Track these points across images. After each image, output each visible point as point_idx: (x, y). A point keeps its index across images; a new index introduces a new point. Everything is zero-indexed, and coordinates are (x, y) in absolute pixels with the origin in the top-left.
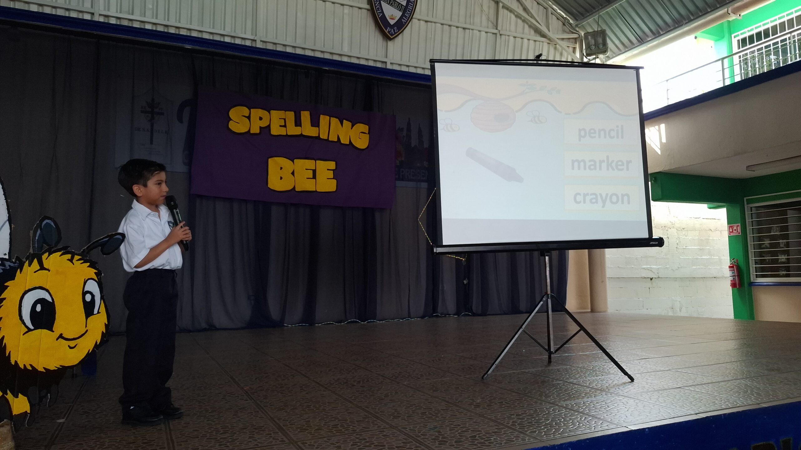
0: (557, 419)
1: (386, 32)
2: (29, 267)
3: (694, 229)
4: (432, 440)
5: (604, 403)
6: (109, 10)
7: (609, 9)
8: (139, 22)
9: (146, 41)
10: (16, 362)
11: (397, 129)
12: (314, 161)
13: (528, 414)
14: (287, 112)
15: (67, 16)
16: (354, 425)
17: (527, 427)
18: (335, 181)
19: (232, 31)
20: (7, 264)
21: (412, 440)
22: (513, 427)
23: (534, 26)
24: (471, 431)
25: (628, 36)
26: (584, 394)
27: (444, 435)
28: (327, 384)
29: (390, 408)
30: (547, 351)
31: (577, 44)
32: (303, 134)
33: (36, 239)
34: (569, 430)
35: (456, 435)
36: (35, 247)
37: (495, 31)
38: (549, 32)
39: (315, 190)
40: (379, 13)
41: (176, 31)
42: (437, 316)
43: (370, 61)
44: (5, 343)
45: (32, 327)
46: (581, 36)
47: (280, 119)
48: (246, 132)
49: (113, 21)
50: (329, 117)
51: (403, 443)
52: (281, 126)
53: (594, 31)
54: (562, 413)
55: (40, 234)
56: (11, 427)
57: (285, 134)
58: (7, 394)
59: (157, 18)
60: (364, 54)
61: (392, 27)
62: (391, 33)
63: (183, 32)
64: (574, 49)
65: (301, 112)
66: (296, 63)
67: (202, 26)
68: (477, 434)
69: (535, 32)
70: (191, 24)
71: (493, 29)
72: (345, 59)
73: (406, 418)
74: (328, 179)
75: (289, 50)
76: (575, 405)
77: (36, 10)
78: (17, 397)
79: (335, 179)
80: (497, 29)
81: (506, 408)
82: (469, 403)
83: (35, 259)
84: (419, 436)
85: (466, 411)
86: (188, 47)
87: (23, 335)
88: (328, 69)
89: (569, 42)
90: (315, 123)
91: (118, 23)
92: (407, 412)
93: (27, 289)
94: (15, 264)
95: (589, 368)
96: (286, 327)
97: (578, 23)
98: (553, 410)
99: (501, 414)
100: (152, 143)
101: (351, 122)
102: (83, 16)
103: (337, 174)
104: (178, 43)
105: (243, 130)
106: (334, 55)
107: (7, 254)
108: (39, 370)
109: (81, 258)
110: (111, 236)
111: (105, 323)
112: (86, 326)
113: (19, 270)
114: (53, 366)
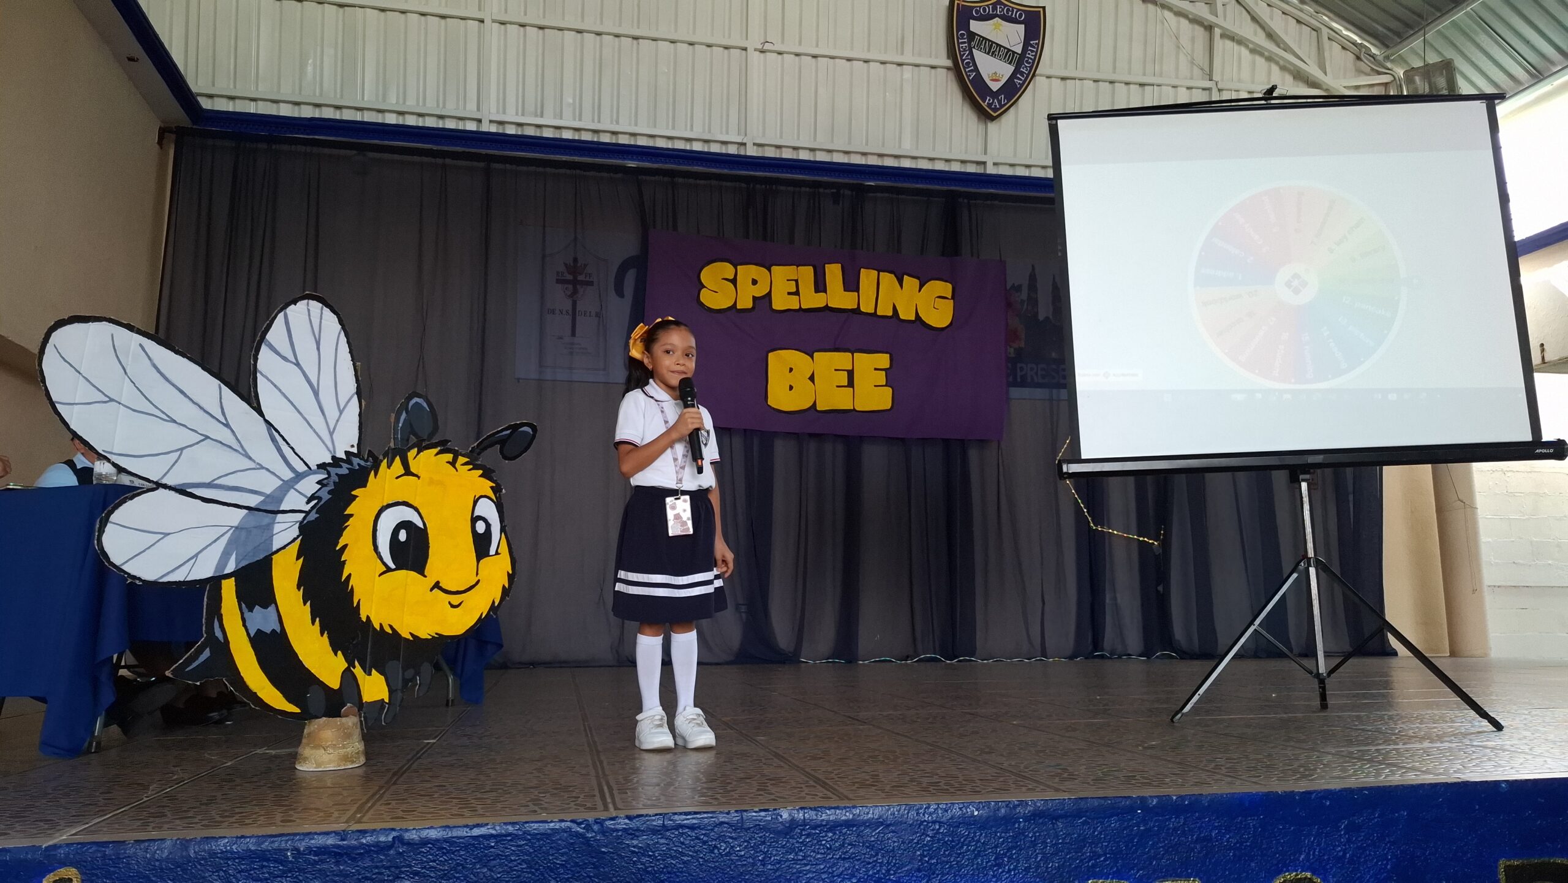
0: (1310, 765)
1: (984, 105)
2: (388, 469)
4: (1048, 776)
6: (504, 113)
7: (1459, 15)
8: (552, 129)
9: (563, 159)
10: (368, 617)
11: (1008, 288)
12: (850, 354)
14: (800, 268)
15: (439, 126)
18: (891, 389)
19: (704, 132)
20: (356, 461)
21: (1010, 775)
23: (1292, 68)
25: (1507, 67)
26: (1382, 741)
27: (1074, 772)
29: (978, 743)
30: (1311, 673)
32: (829, 305)
33: (399, 426)
34: (1330, 777)
36: (398, 438)
37: (1208, 84)
38: (1326, 75)
39: (853, 408)
40: (969, 71)
41: (611, 138)
42: (1102, 657)
43: (953, 163)
44: (352, 586)
45: (393, 566)
46: (1397, 78)
47: (788, 280)
48: (729, 308)
49: (511, 130)
50: (876, 272)
52: (789, 294)
53: (1426, 65)
55: (405, 419)
56: (361, 721)
57: (798, 307)
58: (354, 667)
59: (580, 120)
60: (942, 152)
61: (995, 95)
62: (993, 107)
63: (623, 140)
65: (826, 265)
66: (817, 178)
67: (655, 127)
69: (1294, 78)
70: (636, 125)
71: (1203, 79)
72: (906, 164)
74: (875, 386)
75: (804, 156)
77: (394, 122)
78: (370, 674)
79: (889, 386)
80: (1211, 80)
82: (1134, 744)
83: (397, 457)
84: (1025, 772)
85: (1124, 752)
86: (632, 164)
87: (380, 575)
88: (874, 184)
90: (851, 284)
91: (520, 133)
93: (385, 504)
94: (367, 463)
96: (803, 665)
97: (1389, 52)
100: (573, 334)
101: (918, 278)
102: (465, 125)
103: (892, 377)
104: (616, 158)
105: (726, 304)
106: (885, 158)
107: (356, 446)
108: (403, 636)
109: (468, 460)
110: (515, 428)
111: (508, 572)
112: (477, 574)
113: (373, 472)
114: (424, 634)
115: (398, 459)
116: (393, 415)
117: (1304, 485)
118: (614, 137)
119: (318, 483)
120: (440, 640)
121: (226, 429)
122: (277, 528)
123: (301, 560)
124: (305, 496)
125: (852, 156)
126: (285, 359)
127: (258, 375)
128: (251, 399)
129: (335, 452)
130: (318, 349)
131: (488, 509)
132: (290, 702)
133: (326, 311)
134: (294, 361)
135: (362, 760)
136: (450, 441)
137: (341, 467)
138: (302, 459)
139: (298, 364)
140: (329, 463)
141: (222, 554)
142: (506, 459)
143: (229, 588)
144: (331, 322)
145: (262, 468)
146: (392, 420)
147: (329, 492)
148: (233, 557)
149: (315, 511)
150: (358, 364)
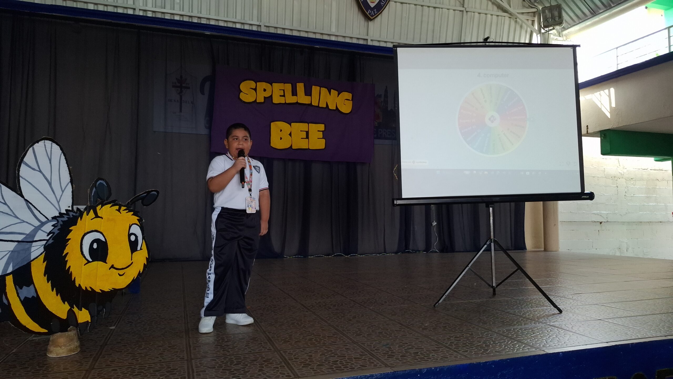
0: (487, 342)
1: (368, 13)
2: (87, 216)
3: (642, 179)
4: (382, 354)
5: (531, 330)
6: (146, 6)
8: (169, 15)
9: (175, 29)
10: (79, 285)
11: (376, 95)
12: (307, 124)
13: (464, 337)
14: (285, 84)
15: (115, 12)
16: (325, 340)
17: (462, 347)
18: (324, 140)
19: (241, 19)
20: (71, 214)
21: (367, 354)
22: (450, 347)
23: (497, 4)
24: (415, 348)
25: (582, 9)
26: (516, 323)
27: (393, 351)
28: (310, 306)
29: (356, 327)
30: (490, 285)
31: (535, 17)
32: (298, 102)
33: (92, 195)
34: (495, 351)
35: (403, 351)
36: (91, 201)
37: (462, 9)
38: (510, 7)
39: (308, 148)
41: (198, 21)
42: (409, 252)
43: (353, 39)
44: (71, 271)
45: (90, 260)
46: (539, 10)
47: (280, 90)
48: (253, 102)
49: (150, 14)
50: (319, 87)
51: (360, 355)
52: (281, 96)
53: (551, 6)
54: (492, 337)
55: (95, 191)
56: (78, 331)
57: (284, 102)
58: (73, 308)
59: (183, 11)
60: (349, 34)
61: (372, 9)
62: (371, 14)
63: (204, 21)
64: (533, 21)
65: (297, 84)
66: (293, 43)
67: (219, 16)
68: (419, 351)
69: (498, 8)
70: (210, 14)
71: (460, 7)
72: (333, 38)
73: (366, 336)
74: (318, 138)
75: (287, 33)
76: (505, 331)
77: (92, 8)
78: (81, 310)
79: (324, 139)
80: (463, 7)
81: (448, 331)
82: (419, 326)
83: (91, 210)
84: (374, 351)
85: (414, 332)
86: (208, 33)
87: (84, 265)
88: (318, 47)
89: (529, 15)
90: (308, 93)
91: (154, 16)
92: (367, 331)
93: (86, 232)
94: (77, 213)
95: (527, 301)
96: (285, 259)
98: (486, 335)
99: (442, 336)
100: (181, 111)
101: (337, 91)
102: (127, 11)
103: (325, 135)
104: (200, 30)
105: (251, 99)
106: (324, 35)
107: (71, 207)
108: (97, 291)
109: (126, 208)
110: (149, 192)
111: (146, 257)
112: (132, 259)
113: (79, 218)
114: (107, 288)
115: (92, 210)
116: (89, 190)
117: (491, 209)
118: (199, 19)
119: (53, 226)
120: (115, 292)
121: (4, 205)
122: (33, 249)
123: (46, 262)
124: (46, 233)
125: (309, 34)
126: (34, 169)
127: (20, 178)
128: (17, 189)
129: (60, 211)
130: (50, 163)
131: (136, 230)
132: (42, 327)
133: (54, 145)
134: (39, 170)
135: (79, 350)
136: (117, 200)
137: (64, 217)
138: (44, 216)
139: (40, 171)
140: (58, 216)
141: (5, 265)
142: (144, 206)
143: (9, 280)
144: (56, 149)
145: (24, 222)
146: (89, 192)
147: (58, 230)
148: (11, 265)
149: (52, 239)
150: (70, 167)
